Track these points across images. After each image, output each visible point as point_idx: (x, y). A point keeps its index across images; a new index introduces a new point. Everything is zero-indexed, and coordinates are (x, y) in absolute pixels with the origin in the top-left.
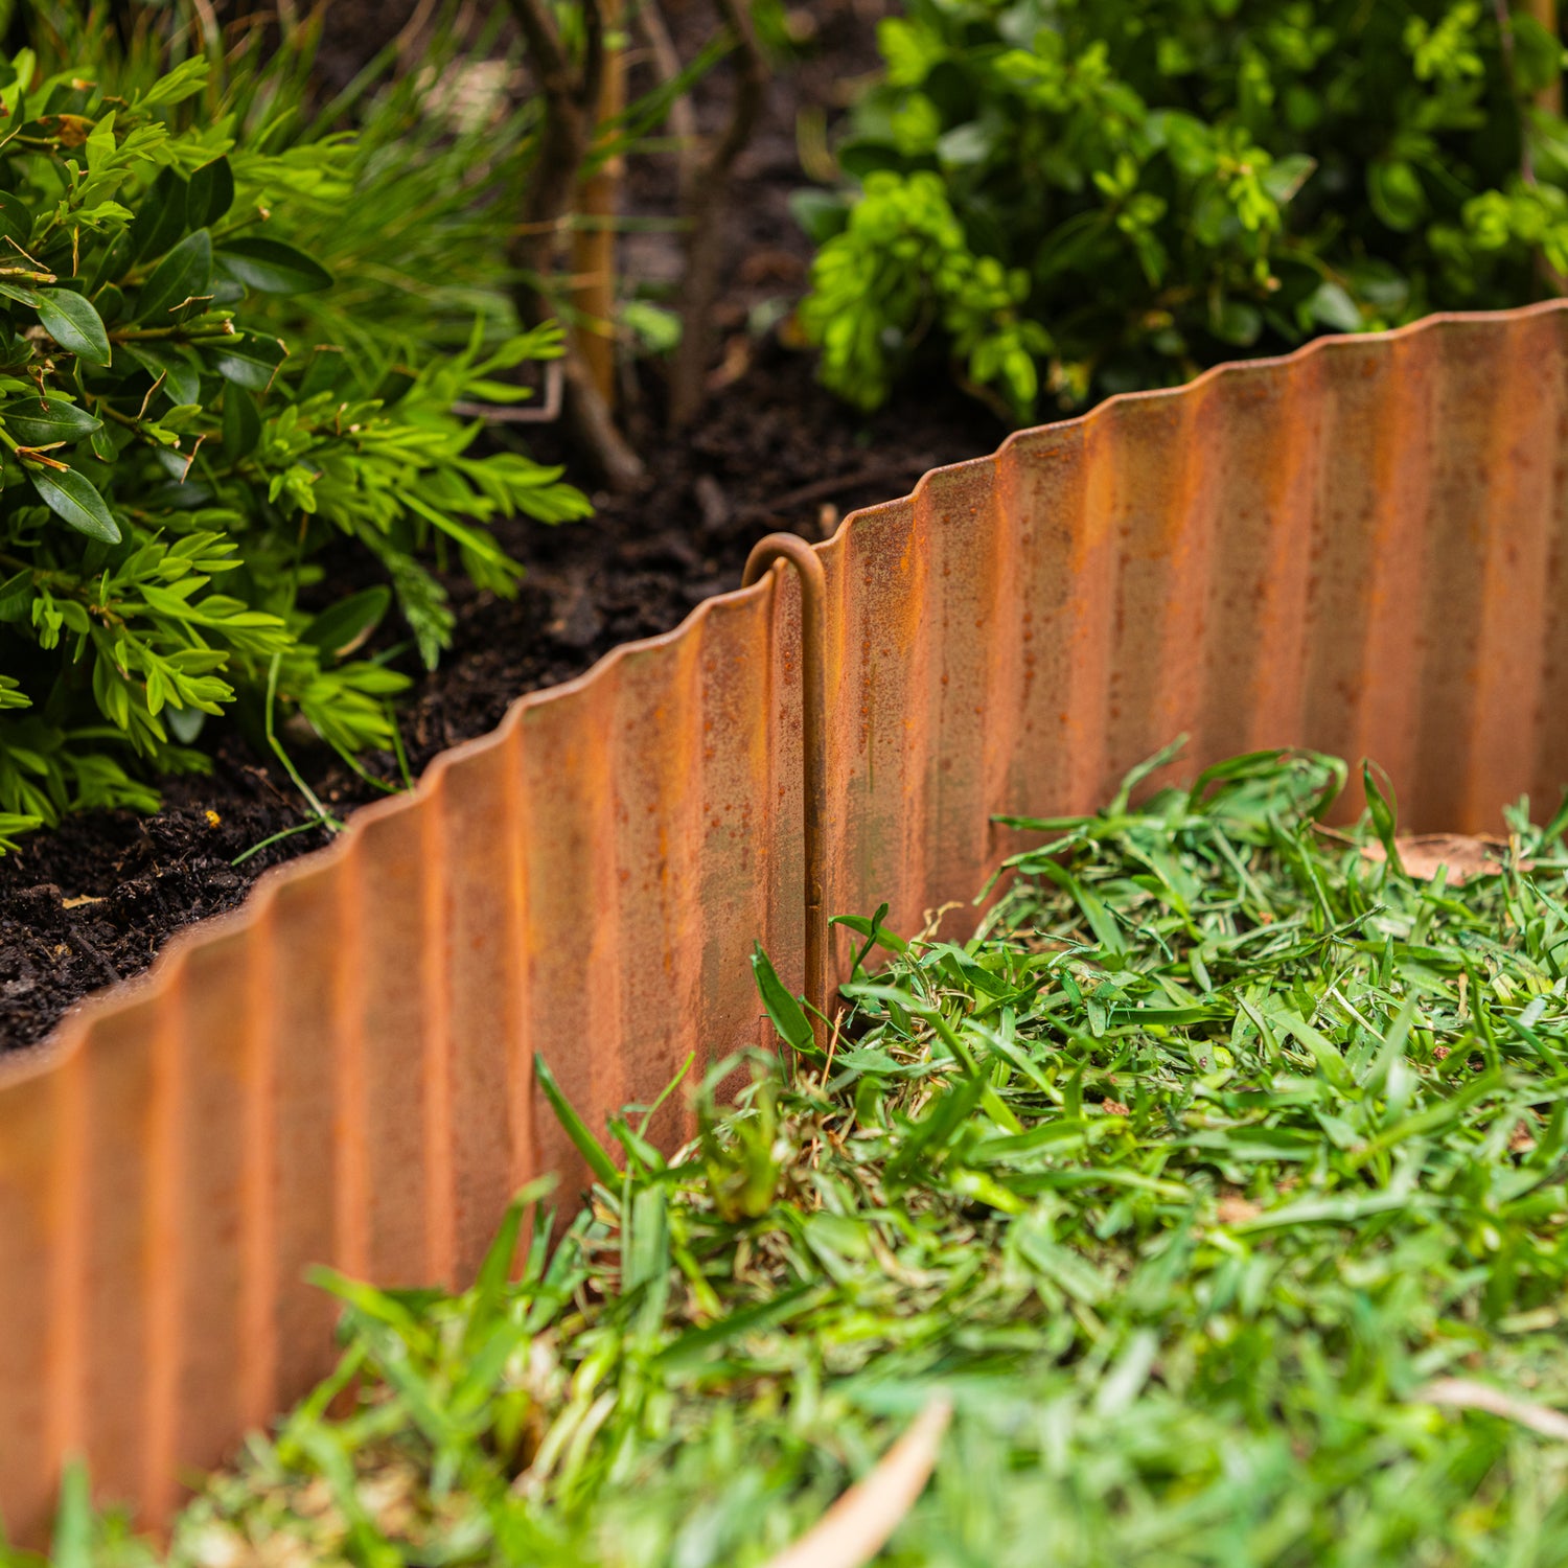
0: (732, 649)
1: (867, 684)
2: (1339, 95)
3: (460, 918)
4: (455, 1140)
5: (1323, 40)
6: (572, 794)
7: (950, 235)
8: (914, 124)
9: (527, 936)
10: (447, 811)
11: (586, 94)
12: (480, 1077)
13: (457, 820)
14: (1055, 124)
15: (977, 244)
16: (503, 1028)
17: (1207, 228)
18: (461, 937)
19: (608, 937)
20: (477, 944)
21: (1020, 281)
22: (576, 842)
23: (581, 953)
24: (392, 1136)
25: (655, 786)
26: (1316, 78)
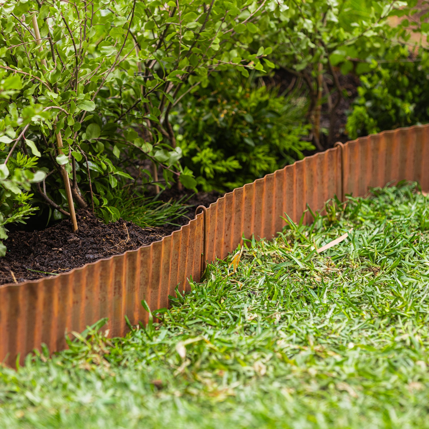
0: (332, 156)
1: (350, 165)
2: (423, 98)
3: (298, 182)
4: (297, 211)
5: (421, 91)
6: (311, 170)
7: (367, 116)
8: (362, 101)
9: (306, 187)
10: (296, 169)
11: (317, 96)
12: (300, 203)
13: (298, 170)
14: (381, 101)
15: (370, 116)
16: (303, 197)
17: (401, 114)
18: (298, 185)
19: (316, 190)
20: (300, 186)
21: (376, 122)
22: (312, 176)
23: (312, 191)
24: (289, 207)
25: (322, 172)
26: (419, 96)
